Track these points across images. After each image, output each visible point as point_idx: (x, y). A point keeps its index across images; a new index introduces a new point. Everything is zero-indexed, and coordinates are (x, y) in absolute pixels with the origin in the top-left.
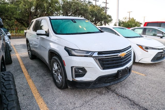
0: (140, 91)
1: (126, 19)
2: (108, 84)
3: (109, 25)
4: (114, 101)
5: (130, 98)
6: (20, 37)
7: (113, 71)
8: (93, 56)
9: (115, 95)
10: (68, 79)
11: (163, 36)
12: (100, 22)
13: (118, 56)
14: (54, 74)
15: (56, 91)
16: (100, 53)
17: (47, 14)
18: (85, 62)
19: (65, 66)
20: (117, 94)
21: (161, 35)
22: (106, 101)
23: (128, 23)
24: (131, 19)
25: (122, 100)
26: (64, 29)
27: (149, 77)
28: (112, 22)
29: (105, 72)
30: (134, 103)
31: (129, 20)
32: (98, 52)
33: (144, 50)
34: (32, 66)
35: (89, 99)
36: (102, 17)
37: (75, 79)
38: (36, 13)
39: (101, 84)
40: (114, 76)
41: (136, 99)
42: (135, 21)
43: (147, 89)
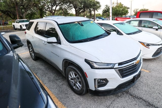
0: (150, 90)
1: (113, 4)
2: (126, 89)
3: (98, 11)
4: (132, 103)
5: (144, 98)
6: (9, 30)
7: (130, 77)
8: (114, 68)
9: (131, 97)
10: (90, 89)
11: (158, 29)
12: (89, 9)
13: (134, 64)
14: (70, 81)
15: (76, 97)
16: (120, 64)
17: (35, 4)
18: (108, 74)
19: (87, 77)
20: (131, 95)
21: (157, 28)
22: (124, 104)
23: (116, 8)
24: (119, 4)
25: (138, 102)
26: (74, 35)
27: (154, 74)
28: (100, 9)
29: (125, 80)
30: (149, 104)
31: (117, 5)
32: (119, 63)
33: (146, 47)
34: (39, 69)
35: (109, 103)
36: (91, 4)
37: (98, 89)
38: (22, 3)
39: (120, 90)
40: (131, 81)
41: (150, 100)
42: (122, 6)
43: (156, 88)
